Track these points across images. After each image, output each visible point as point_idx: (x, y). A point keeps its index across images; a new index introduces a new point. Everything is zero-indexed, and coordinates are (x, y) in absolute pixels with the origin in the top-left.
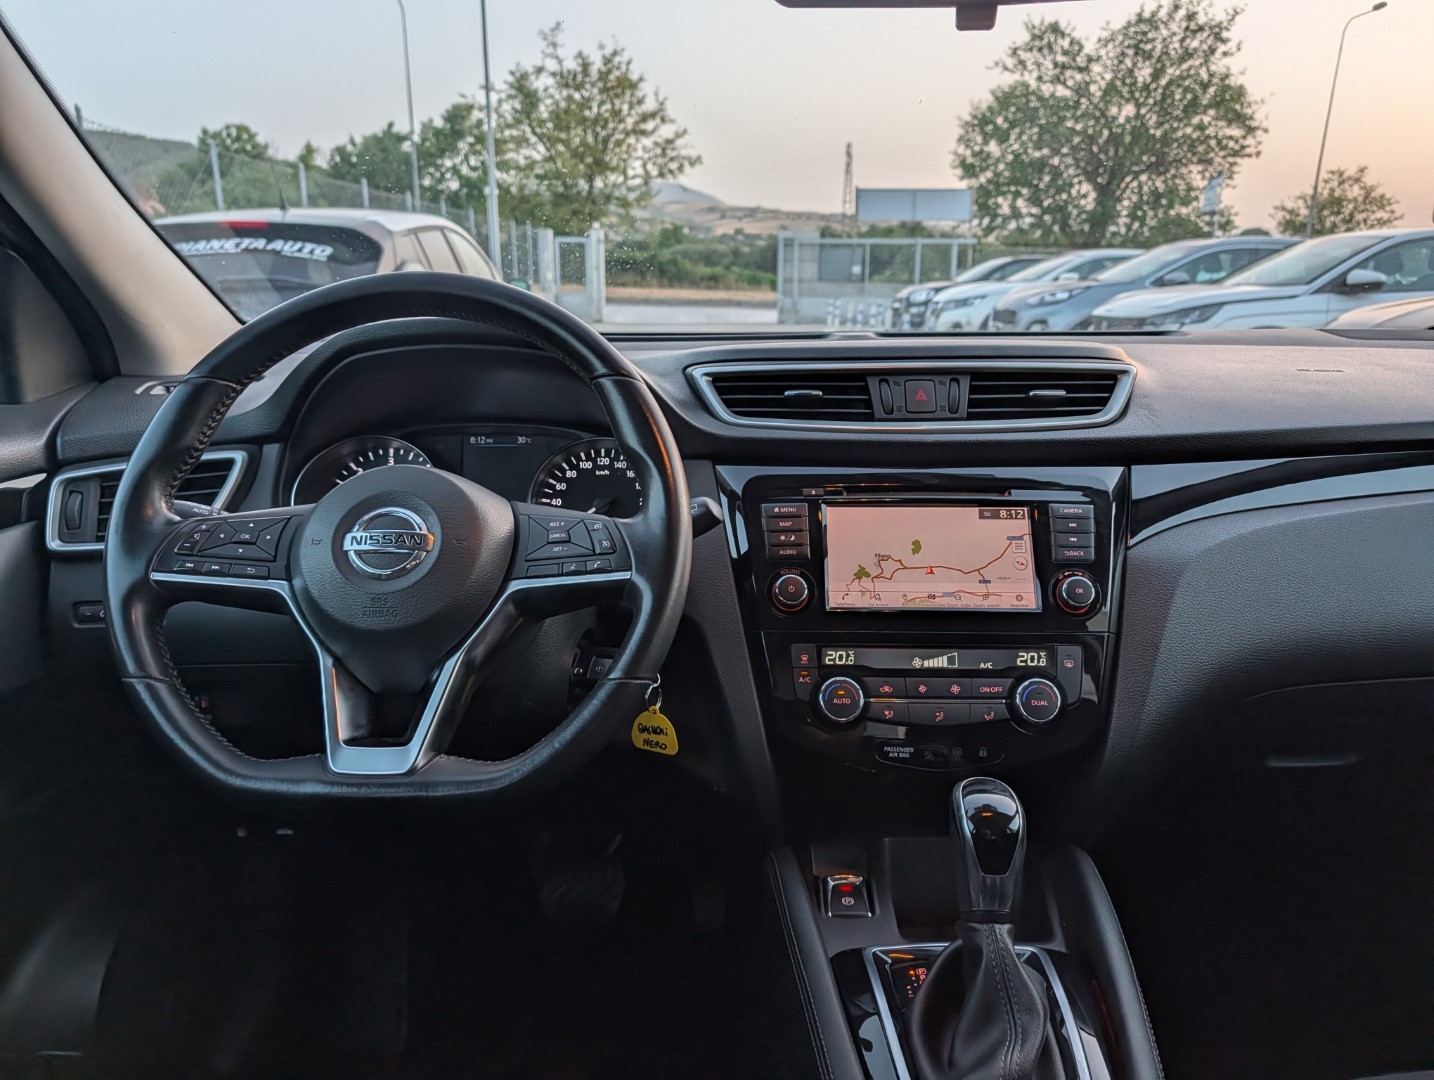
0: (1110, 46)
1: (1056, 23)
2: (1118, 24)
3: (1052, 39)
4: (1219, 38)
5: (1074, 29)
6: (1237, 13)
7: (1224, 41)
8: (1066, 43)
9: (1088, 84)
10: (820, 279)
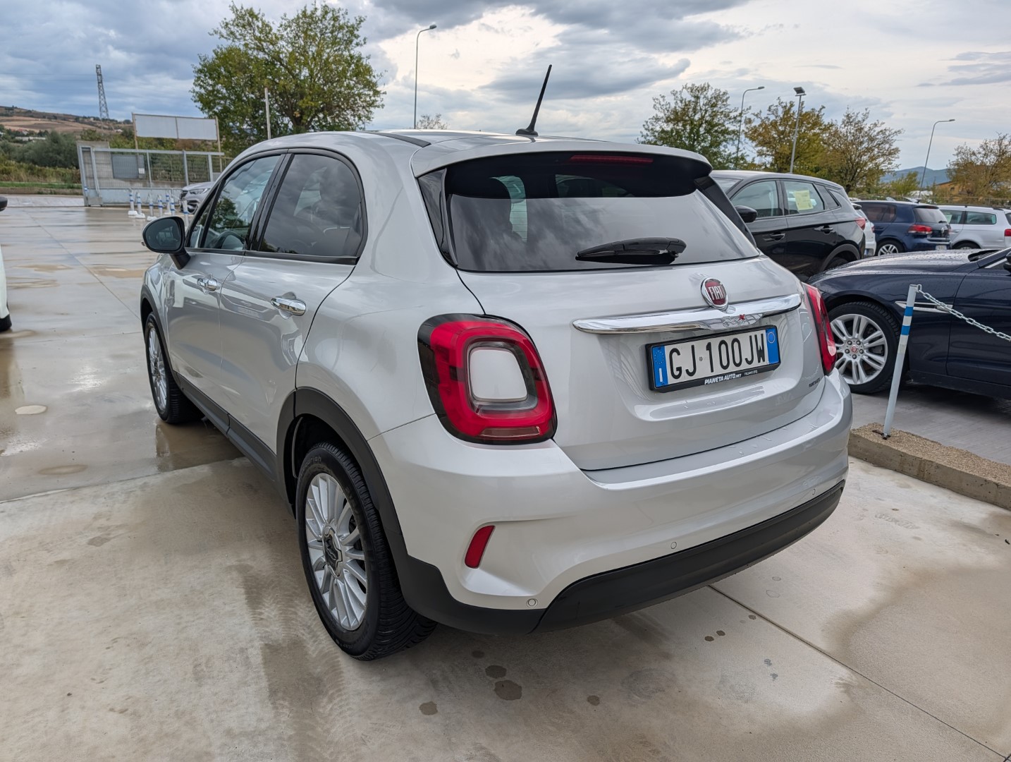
0: (289, 29)
1: (251, 9)
2: (291, 16)
3: (250, 19)
4: (352, 33)
5: (263, 15)
6: (361, 21)
7: (357, 37)
8: (260, 24)
9: (279, 53)
10: (114, 178)
